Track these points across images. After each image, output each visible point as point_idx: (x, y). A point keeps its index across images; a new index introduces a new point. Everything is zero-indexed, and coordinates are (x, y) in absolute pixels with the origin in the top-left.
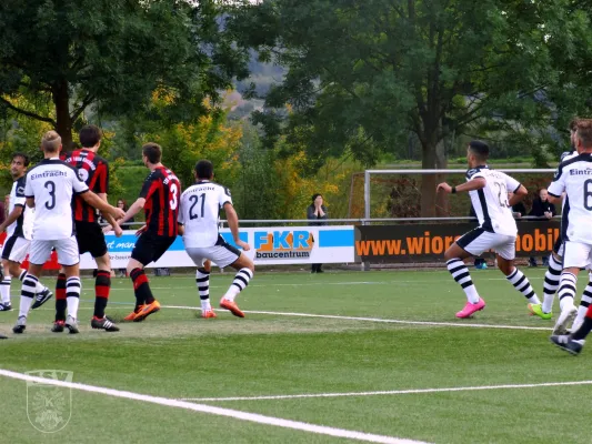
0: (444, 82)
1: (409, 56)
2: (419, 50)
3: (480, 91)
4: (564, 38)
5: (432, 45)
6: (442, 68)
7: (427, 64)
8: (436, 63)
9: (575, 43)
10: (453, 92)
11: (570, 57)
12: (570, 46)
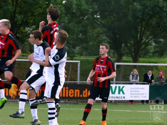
0: (17, 21)
1: (3, 9)
2: (7, 7)
3: (33, 25)
4: (71, 2)
5: (13, 5)
6: (17, 15)
7: (10, 13)
8: (15, 13)
9: (77, 5)
10: (20, 25)
11: (74, 11)
12: (74, 6)
